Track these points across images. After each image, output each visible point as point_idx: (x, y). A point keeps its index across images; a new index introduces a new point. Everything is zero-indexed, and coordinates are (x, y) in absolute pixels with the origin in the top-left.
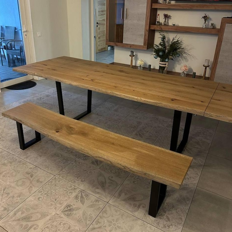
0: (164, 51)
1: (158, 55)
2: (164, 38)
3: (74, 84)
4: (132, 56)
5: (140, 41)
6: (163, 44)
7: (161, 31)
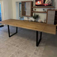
0: (35, 17)
1: (34, 18)
2: (35, 14)
3: (12, 25)
4: (28, 18)
5: (30, 15)
6: (35, 15)
7: (34, 12)
